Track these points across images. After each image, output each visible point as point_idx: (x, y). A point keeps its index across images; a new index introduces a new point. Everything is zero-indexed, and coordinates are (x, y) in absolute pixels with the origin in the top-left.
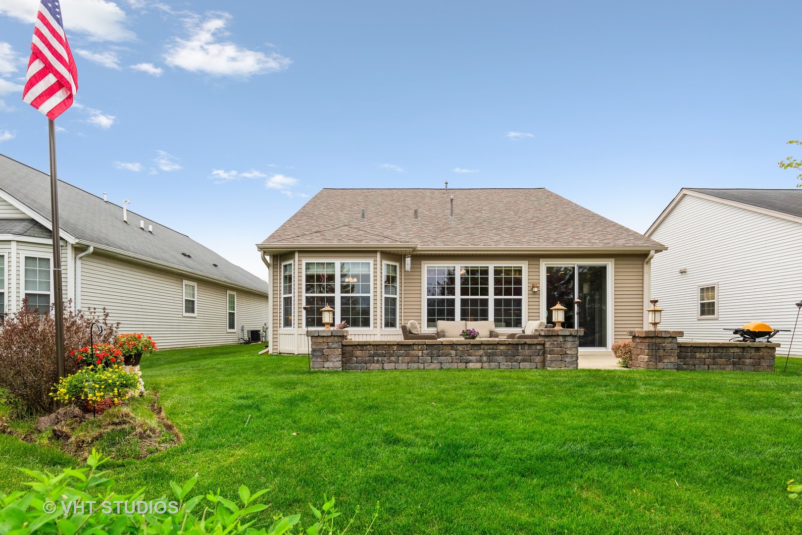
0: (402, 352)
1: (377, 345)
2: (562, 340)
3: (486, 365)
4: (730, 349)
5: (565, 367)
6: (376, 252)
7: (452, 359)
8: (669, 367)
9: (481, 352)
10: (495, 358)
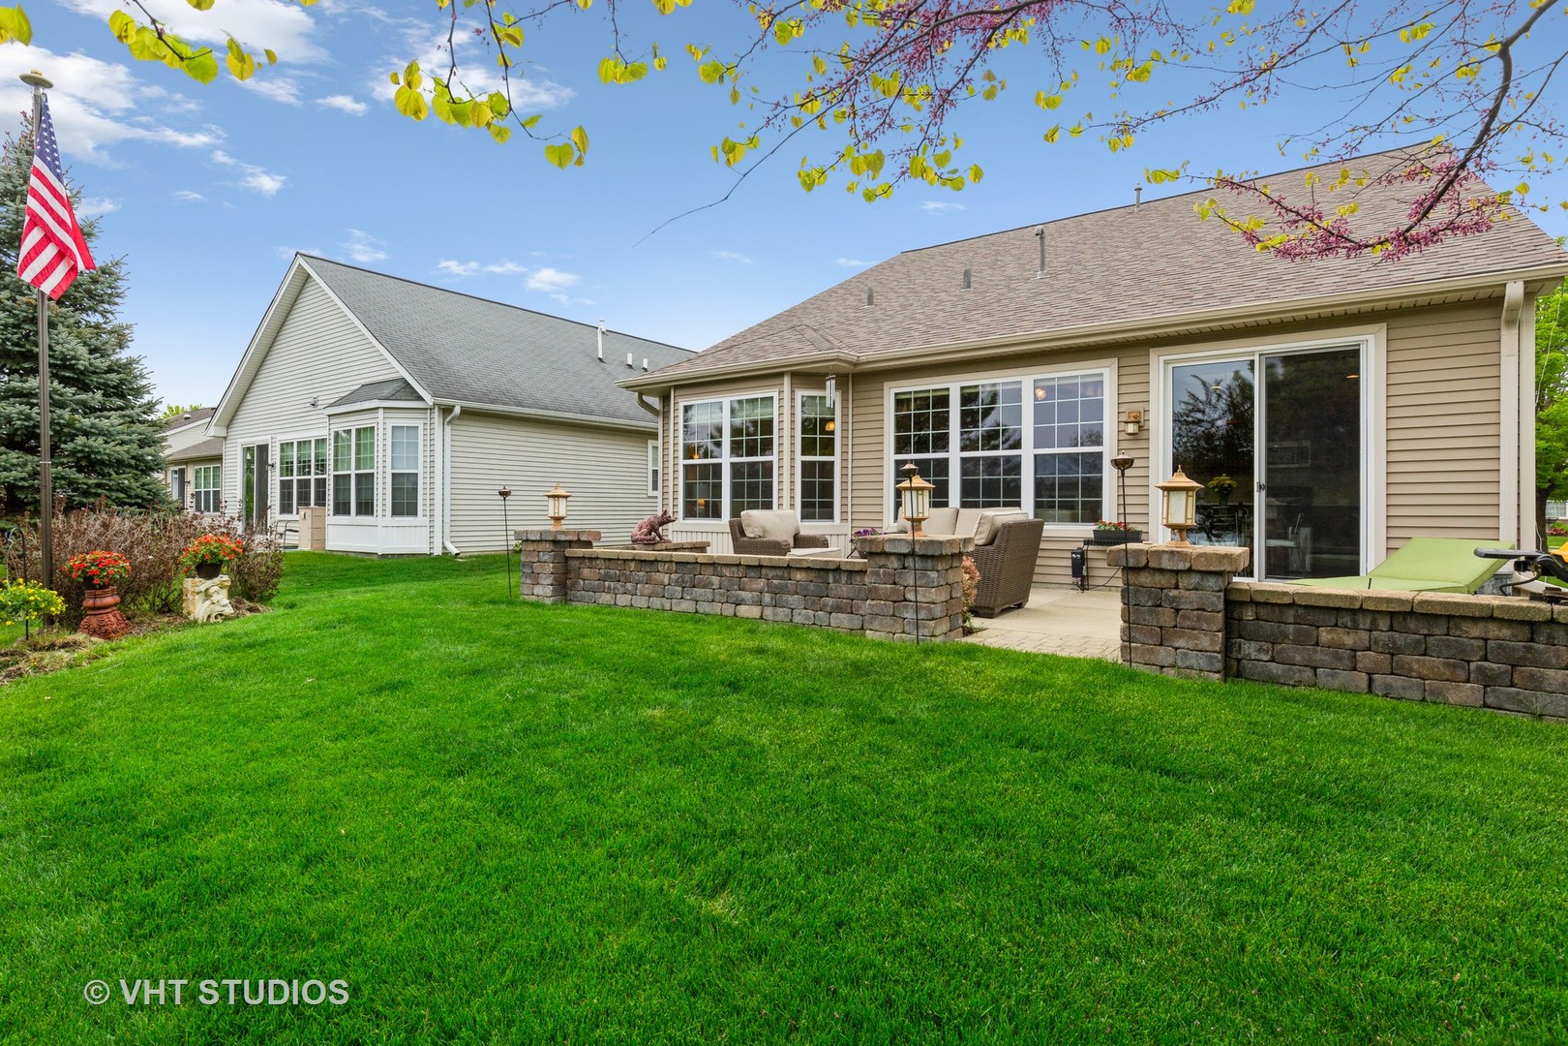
0: (642, 573)
1: (609, 559)
2: (896, 566)
3: (768, 612)
4: (1466, 626)
5: (903, 632)
6: (781, 375)
7: (714, 595)
8: (1193, 662)
9: (761, 583)
10: (785, 597)
